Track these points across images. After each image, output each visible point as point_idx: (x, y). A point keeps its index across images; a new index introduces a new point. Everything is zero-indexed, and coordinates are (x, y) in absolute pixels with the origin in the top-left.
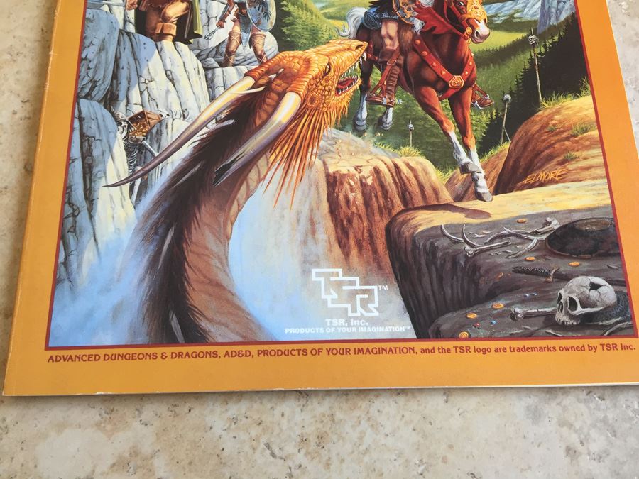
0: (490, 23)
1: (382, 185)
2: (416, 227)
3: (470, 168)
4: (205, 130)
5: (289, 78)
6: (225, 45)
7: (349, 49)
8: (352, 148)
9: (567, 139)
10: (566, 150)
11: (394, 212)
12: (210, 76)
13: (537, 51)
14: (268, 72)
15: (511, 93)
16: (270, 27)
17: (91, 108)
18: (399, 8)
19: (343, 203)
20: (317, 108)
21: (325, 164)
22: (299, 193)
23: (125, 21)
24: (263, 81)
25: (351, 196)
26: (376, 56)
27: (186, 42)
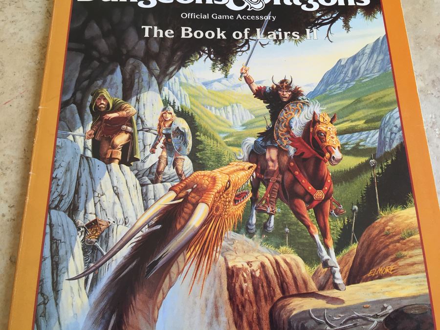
0: (343, 150)
1: (267, 277)
2: (291, 311)
3: (330, 264)
4: (140, 233)
5: (200, 191)
6: (156, 166)
7: (243, 169)
8: (245, 247)
9: (398, 241)
10: (397, 250)
11: (276, 299)
12: (144, 191)
13: (376, 171)
14: (186, 188)
15: (358, 205)
16: (188, 153)
17: (59, 217)
18: (278, 138)
19: (238, 292)
20: (220, 215)
21: (225, 259)
22: (207, 284)
23: (85, 148)
24: (182, 194)
25: (245, 285)
26: (262, 176)
27: (128, 165)
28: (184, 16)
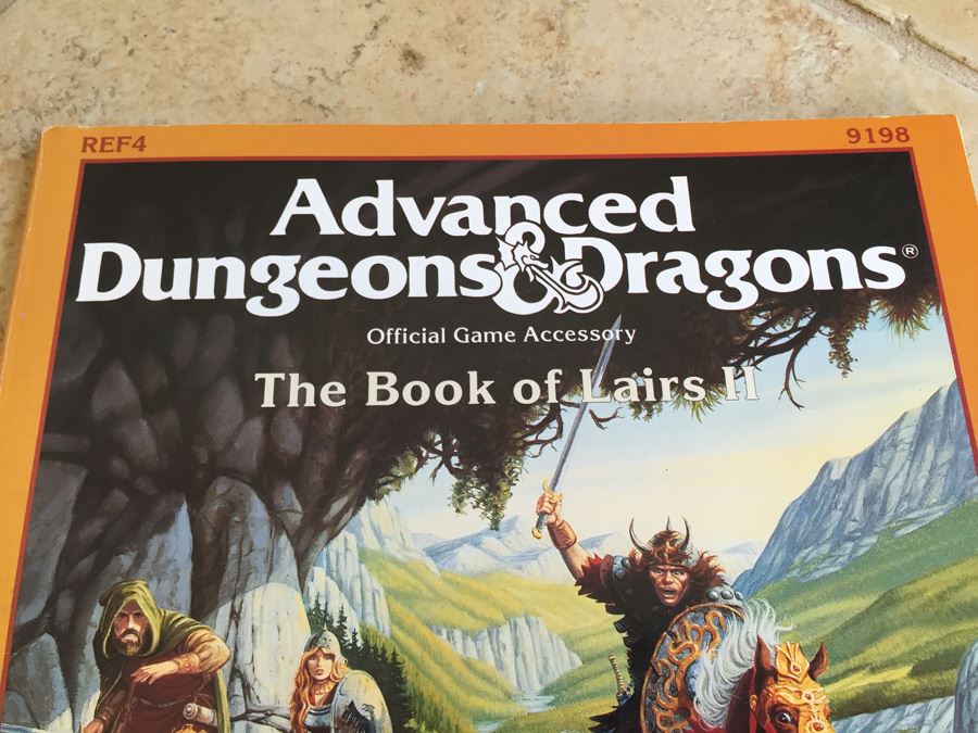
18: (654, 731)
28: (376, 336)
